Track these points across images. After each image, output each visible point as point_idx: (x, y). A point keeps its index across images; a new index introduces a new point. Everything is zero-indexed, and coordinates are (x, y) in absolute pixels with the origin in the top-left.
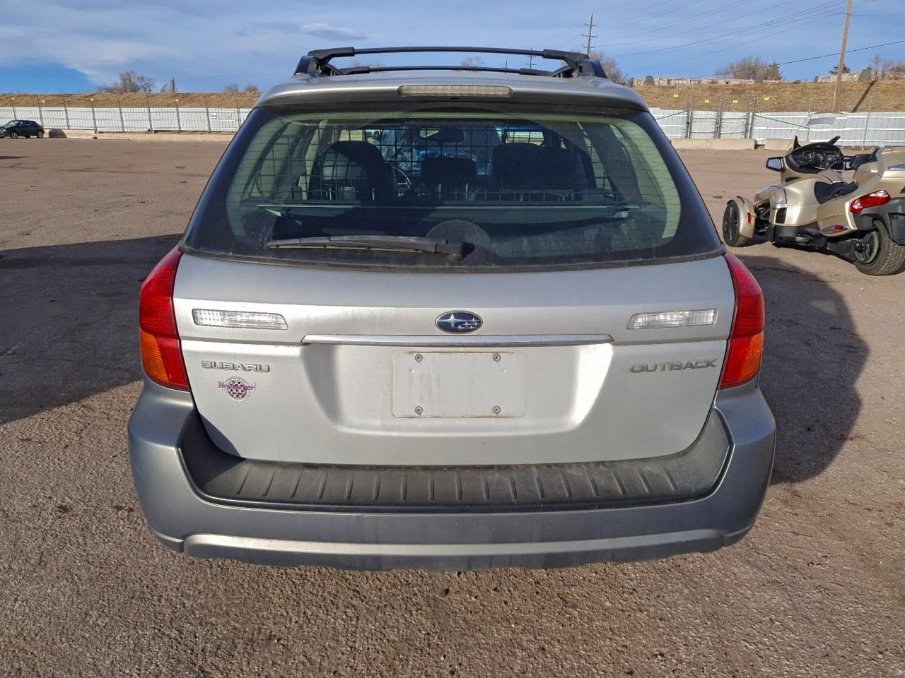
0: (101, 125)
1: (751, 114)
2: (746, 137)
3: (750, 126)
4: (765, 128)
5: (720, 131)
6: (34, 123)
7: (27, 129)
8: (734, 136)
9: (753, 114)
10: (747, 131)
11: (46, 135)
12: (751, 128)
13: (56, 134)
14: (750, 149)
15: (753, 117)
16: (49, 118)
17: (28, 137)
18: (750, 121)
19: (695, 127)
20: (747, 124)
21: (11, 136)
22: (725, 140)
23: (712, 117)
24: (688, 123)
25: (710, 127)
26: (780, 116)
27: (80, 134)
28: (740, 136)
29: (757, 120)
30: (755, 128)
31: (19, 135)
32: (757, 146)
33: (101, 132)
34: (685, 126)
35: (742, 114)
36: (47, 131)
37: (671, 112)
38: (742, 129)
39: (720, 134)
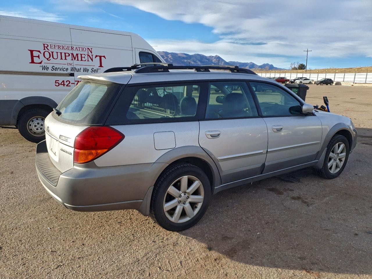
0: (357, 80)
6: (331, 79)
7: (328, 82)
11: (334, 84)
13: (338, 84)
16: (337, 78)
17: (327, 85)
21: (320, 84)
27: (347, 84)
31: (323, 84)
33: (356, 83)
36: (335, 83)
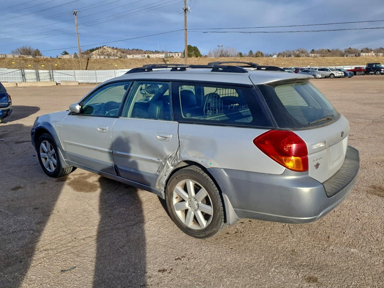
1: (51, 71)
2: (51, 81)
3: (52, 76)
4: (59, 77)
5: (39, 79)
8: (46, 80)
9: (52, 71)
10: (51, 78)
12: (53, 77)
14: (54, 85)
15: (52, 72)
18: (51, 74)
19: (27, 77)
20: (50, 75)
22: (42, 82)
23: (34, 72)
24: (23, 75)
25: (34, 77)
26: (63, 71)
28: (49, 80)
29: (54, 73)
30: (54, 77)
32: (57, 84)
34: (22, 76)
35: (47, 71)
37: (13, 70)
38: (49, 77)
39: (39, 80)
